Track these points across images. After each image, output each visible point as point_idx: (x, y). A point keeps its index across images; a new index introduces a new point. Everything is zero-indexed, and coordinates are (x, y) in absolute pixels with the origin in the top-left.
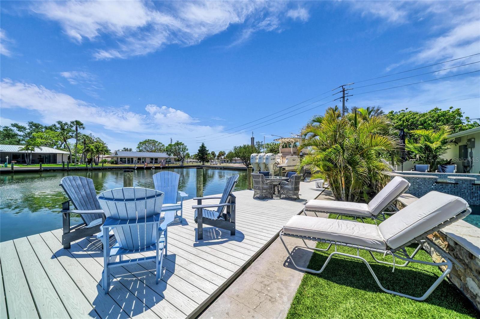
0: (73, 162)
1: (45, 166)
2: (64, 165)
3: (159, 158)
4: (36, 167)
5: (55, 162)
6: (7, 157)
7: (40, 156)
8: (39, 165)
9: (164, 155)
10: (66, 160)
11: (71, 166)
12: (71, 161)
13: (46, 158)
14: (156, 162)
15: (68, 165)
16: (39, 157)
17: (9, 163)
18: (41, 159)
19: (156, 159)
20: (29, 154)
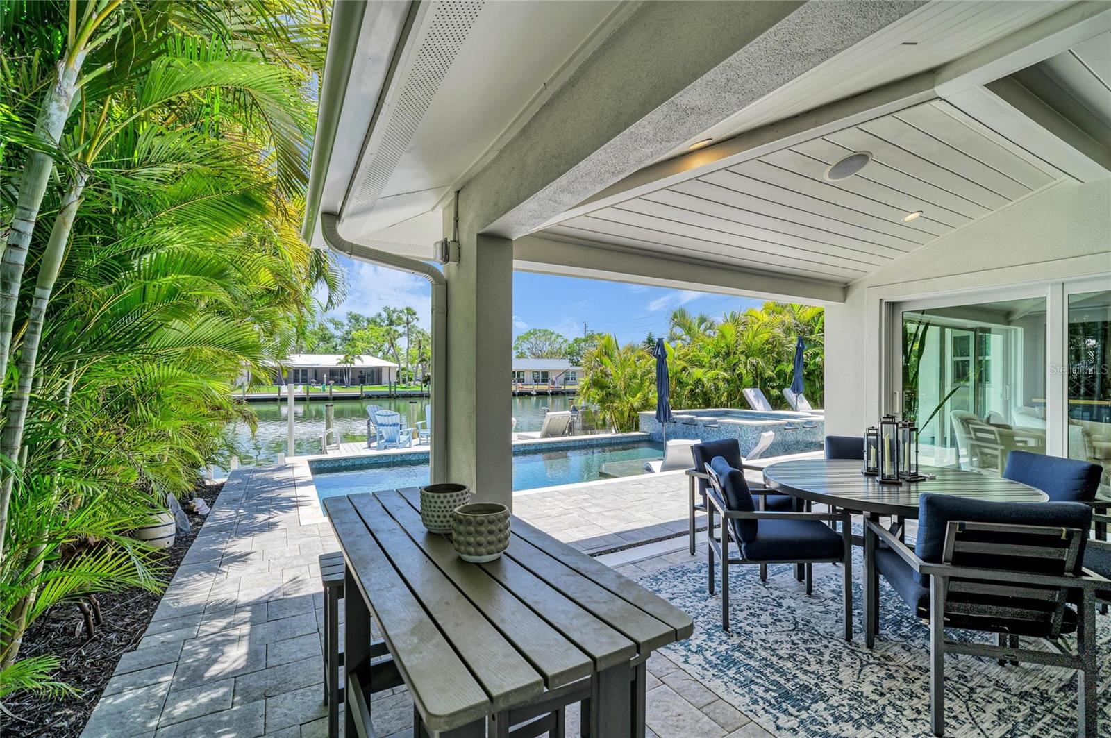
0: (404, 382)
1: (368, 389)
2: (390, 387)
3: (552, 371)
4: (355, 391)
5: (379, 382)
6: (325, 376)
7: (361, 372)
8: (360, 387)
9: (564, 364)
10: (394, 379)
11: (401, 389)
12: (401, 380)
13: (369, 375)
14: (545, 381)
15: (396, 387)
16: (360, 374)
17: (328, 384)
18: (361, 377)
19: (545, 374)
20: (348, 368)
